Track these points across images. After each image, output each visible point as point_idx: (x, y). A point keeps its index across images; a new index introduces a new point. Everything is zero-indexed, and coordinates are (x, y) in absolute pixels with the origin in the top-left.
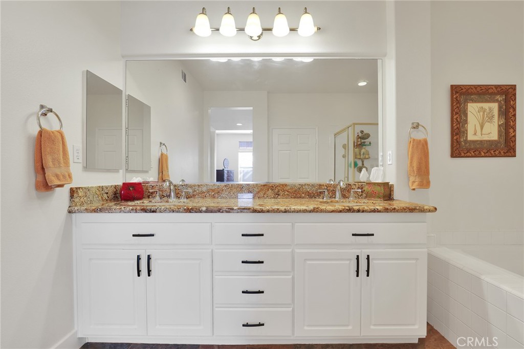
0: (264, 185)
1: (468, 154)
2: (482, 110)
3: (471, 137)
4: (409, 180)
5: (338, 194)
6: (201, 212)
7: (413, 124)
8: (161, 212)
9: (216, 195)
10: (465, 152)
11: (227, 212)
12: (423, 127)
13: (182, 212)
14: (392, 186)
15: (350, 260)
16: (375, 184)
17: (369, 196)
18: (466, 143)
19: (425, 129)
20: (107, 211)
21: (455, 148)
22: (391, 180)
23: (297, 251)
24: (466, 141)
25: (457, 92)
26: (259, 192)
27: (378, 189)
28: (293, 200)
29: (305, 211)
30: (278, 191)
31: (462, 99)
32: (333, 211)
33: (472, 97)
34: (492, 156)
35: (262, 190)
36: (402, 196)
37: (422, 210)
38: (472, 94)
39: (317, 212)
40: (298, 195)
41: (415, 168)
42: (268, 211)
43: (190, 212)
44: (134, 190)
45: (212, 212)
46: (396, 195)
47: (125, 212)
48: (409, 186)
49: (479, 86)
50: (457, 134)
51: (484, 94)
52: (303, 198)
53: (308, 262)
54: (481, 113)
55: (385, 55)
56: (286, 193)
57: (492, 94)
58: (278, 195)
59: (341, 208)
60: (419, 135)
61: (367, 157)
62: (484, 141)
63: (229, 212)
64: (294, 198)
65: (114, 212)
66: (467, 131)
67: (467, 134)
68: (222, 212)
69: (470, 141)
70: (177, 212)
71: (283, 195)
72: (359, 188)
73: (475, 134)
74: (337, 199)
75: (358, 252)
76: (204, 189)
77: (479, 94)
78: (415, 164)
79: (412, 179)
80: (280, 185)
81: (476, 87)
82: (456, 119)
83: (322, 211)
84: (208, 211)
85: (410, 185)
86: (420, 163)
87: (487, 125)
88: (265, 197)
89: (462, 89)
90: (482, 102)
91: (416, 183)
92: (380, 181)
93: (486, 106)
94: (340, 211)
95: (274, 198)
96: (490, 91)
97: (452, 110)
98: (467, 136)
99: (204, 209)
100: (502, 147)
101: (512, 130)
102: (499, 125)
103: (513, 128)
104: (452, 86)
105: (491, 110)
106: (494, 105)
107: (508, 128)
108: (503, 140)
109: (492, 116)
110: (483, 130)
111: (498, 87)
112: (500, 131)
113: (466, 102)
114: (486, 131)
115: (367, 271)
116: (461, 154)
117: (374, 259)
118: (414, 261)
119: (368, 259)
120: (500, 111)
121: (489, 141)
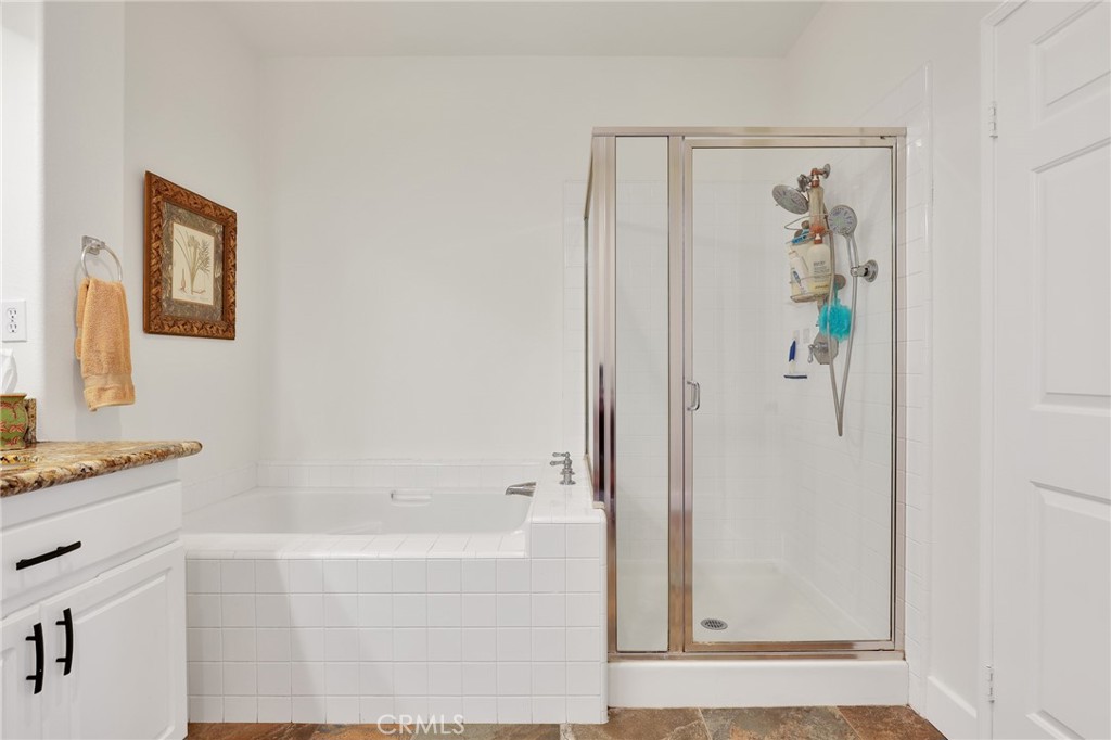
1: (175, 329)
2: (193, 241)
3: (177, 295)
4: (83, 386)
7: (87, 239)
10: (171, 324)
12: (113, 255)
14: (31, 405)
15: (8, 652)
18: (169, 306)
19: (117, 261)
21: (153, 314)
24: (169, 299)
25: (159, 193)
31: (165, 207)
33: (180, 211)
34: (207, 336)
38: (180, 205)
41: (103, 356)
49: (192, 193)
50: (156, 284)
51: (198, 212)
54: (193, 249)
57: (208, 216)
62: (196, 304)
66: (171, 279)
67: (171, 285)
69: (176, 301)
73: (183, 288)
77: (190, 210)
78: (103, 345)
79: (94, 383)
81: (190, 194)
82: (157, 249)
86: (115, 343)
87: (200, 273)
89: (167, 190)
90: (194, 227)
93: (201, 236)
96: (207, 210)
97: (150, 229)
98: (171, 291)
100: (219, 322)
101: (231, 292)
102: (216, 280)
103: (233, 286)
104: (149, 175)
105: (205, 248)
106: (210, 240)
107: (226, 285)
108: (219, 307)
109: (208, 259)
110: (192, 284)
111: (217, 207)
112: (215, 290)
113: (170, 218)
114: (198, 285)
115: (67, 661)
116: (162, 326)
117: (81, 613)
118: (163, 578)
119: (67, 620)
120: (216, 252)
121: (202, 306)
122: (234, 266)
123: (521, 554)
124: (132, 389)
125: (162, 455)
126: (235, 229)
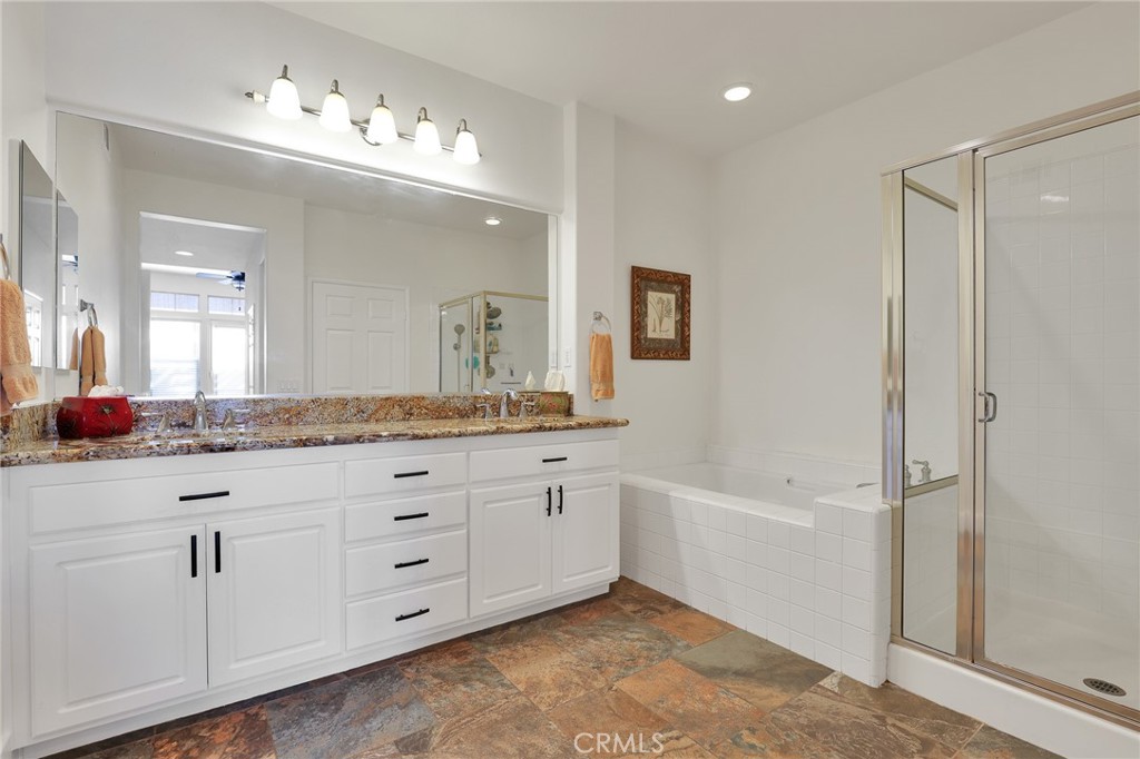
0: (387, 399)
1: (648, 355)
2: (661, 301)
3: (651, 335)
4: (591, 389)
5: (503, 409)
6: (324, 443)
7: (595, 313)
8: (245, 449)
9: (294, 419)
10: (646, 352)
11: (371, 441)
12: (606, 319)
13: (288, 447)
14: (572, 396)
15: (540, 495)
16: (553, 394)
17: (543, 410)
18: (646, 341)
19: (608, 321)
20: (113, 456)
21: (635, 347)
22: (571, 388)
23: (473, 491)
24: (646, 338)
25: (638, 276)
26: (377, 411)
27: (557, 400)
28: (434, 421)
29: (486, 433)
30: (411, 408)
31: (643, 284)
32: (521, 431)
33: (652, 284)
34: (670, 359)
35: (382, 407)
36: (582, 410)
37: (615, 424)
38: (652, 280)
39: (502, 432)
40: (443, 414)
41: (599, 373)
42: (435, 436)
43: (305, 445)
44: (114, 412)
45: (344, 443)
46: (576, 409)
47: (163, 455)
48: (591, 396)
49: (659, 272)
50: (638, 329)
51: (664, 281)
52: (451, 418)
53: (489, 506)
54: (661, 305)
55: (561, 212)
56: (424, 411)
57: (670, 283)
58: (411, 414)
59: (530, 426)
60: (602, 330)
61: (495, 349)
62: (663, 339)
63: (374, 441)
64: (437, 418)
65: (131, 457)
66: (647, 325)
67: (647, 329)
68: (363, 442)
69: (650, 338)
70: (279, 447)
71: (420, 414)
72: (528, 400)
73: (654, 330)
74: (502, 417)
75: (548, 483)
76: (268, 408)
77: (657, 281)
78: (599, 368)
79: (595, 386)
80: (413, 399)
81: (656, 272)
82: (637, 309)
83: (508, 432)
84: (337, 442)
85: (594, 394)
86: (604, 366)
87: (665, 320)
88: (388, 418)
89: (643, 273)
90: (661, 291)
91: (601, 392)
92: (558, 390)
93: (665, 296)
94: (530, 431)
95: (404, 419)
96: (669, 279)
97: (633, 299)
98: (647, 333)
99: (331, 438)
100: (678, 348)
101: (686, 329)
102: (676, 322)
103: (688, 326)
104: (633, 267)
105: (669, 303)
106: (672, 297)
107: (683, 325)
108: (679, 340)
109: (670, 310)
110: (661, 326)
111: (675, 275)
112: (676, 329)
113: (646, 290)
114: (664, 327)
115: (560, 508)
116: (640, 354)
117: (567, 491)
118: (607, 488)
119: (561, 491)
120: (676, 304)
121: (667, 340)
122: (689, 311)
123: (809, 526)
124: (613, 391)
125: (606, 424)
126: (689, 287)
